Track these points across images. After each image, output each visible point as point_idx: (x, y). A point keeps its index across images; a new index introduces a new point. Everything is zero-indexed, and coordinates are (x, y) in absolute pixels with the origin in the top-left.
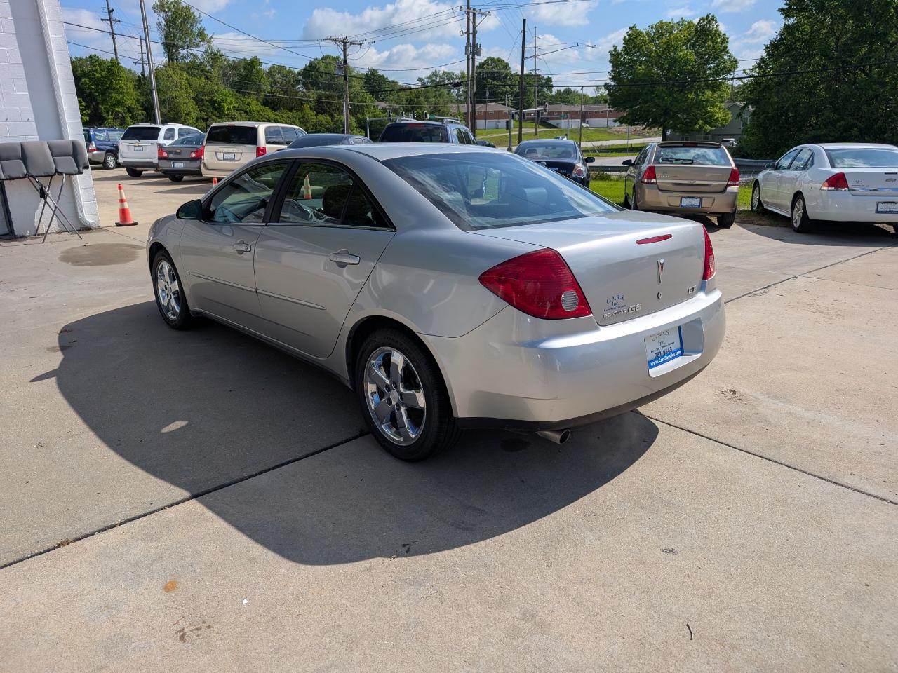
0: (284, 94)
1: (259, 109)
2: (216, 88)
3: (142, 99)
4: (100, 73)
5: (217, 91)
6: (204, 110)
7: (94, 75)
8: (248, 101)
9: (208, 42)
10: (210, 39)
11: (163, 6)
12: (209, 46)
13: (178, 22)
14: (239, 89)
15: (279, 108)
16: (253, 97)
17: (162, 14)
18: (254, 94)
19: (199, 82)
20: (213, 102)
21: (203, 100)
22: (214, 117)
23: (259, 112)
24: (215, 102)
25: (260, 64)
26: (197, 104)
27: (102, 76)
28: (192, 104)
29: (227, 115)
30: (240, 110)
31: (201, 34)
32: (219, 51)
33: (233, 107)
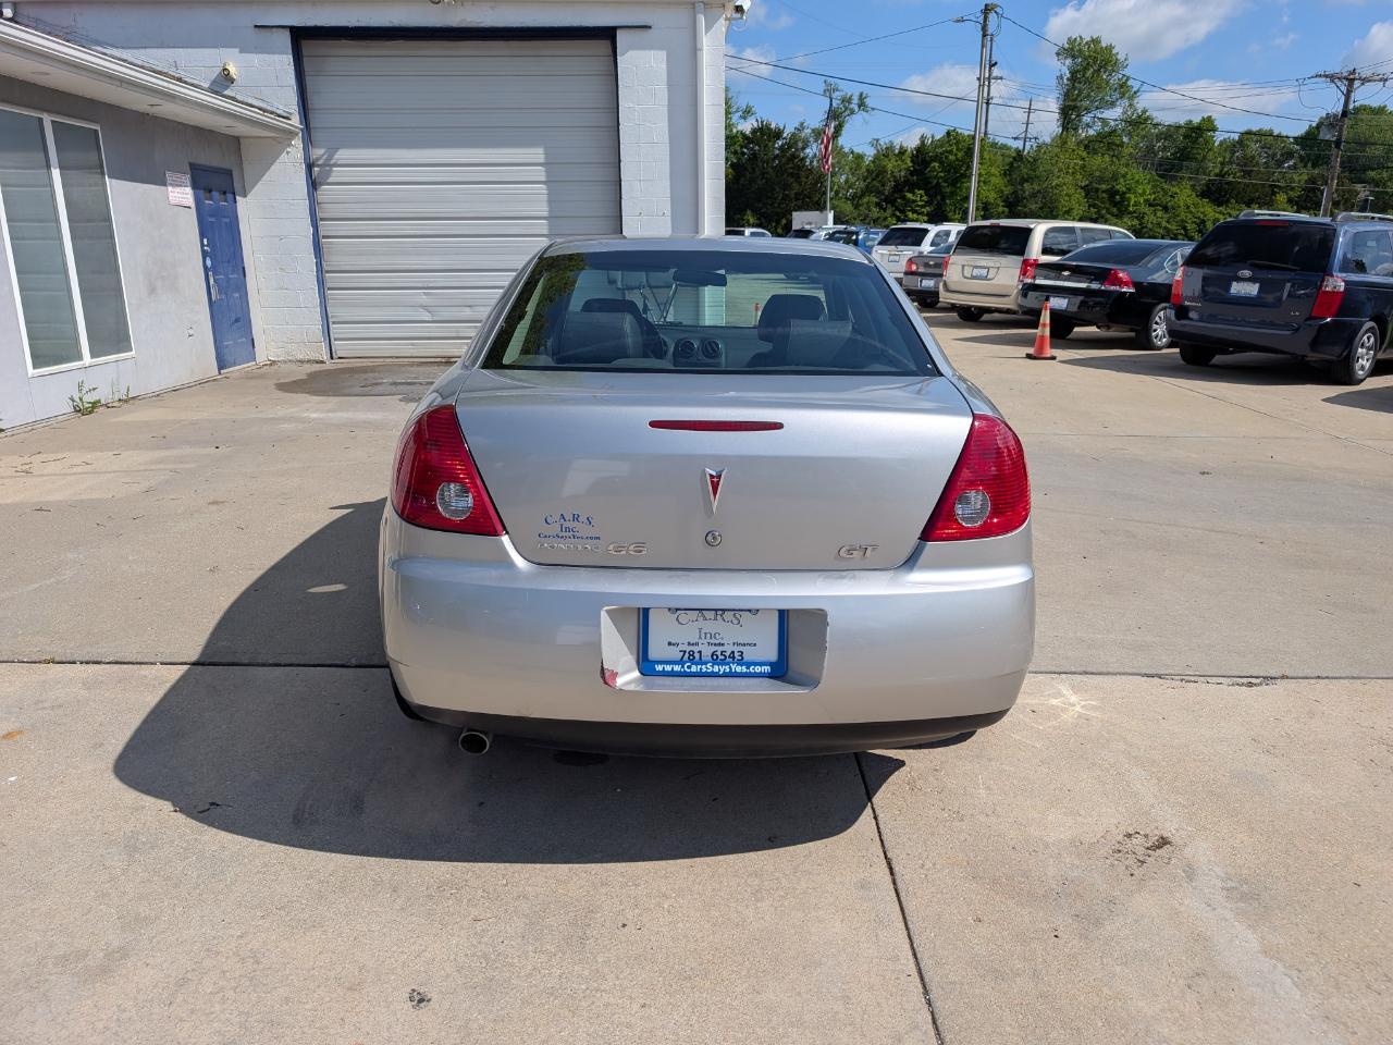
0: (1244, 177)
1: (1189, 202)
2: (1123, 170)
3: (1008, 190)
4: (956, 155)
5: (1124, 176)
6: (1094, 206)
7: (946, 158)
8: (1175, 189)
9: (1131, 98)
10: (1135, 93)
11: (1072, 49)
12: (1131, 105)
13: (1089, 73)
14: (1166, 170)
15: (1228, 201)
16: (1187, 184)
17: (1068, 62)
18: (1190, 178)
19: (1099, 162)
20: (1112, 193)
21: (1097, 190)
22: (1108, 216)
23: (1188, 208)
24: (1117, 192)
25: (1214, 129)
26: (1086, 196)
27: (957, 159)
28: (1079, 195)
29: (1131, 213)
30: (1157, 205)
31: (1123, 88)
32: (1144, 111)
33: (1145, 200)
